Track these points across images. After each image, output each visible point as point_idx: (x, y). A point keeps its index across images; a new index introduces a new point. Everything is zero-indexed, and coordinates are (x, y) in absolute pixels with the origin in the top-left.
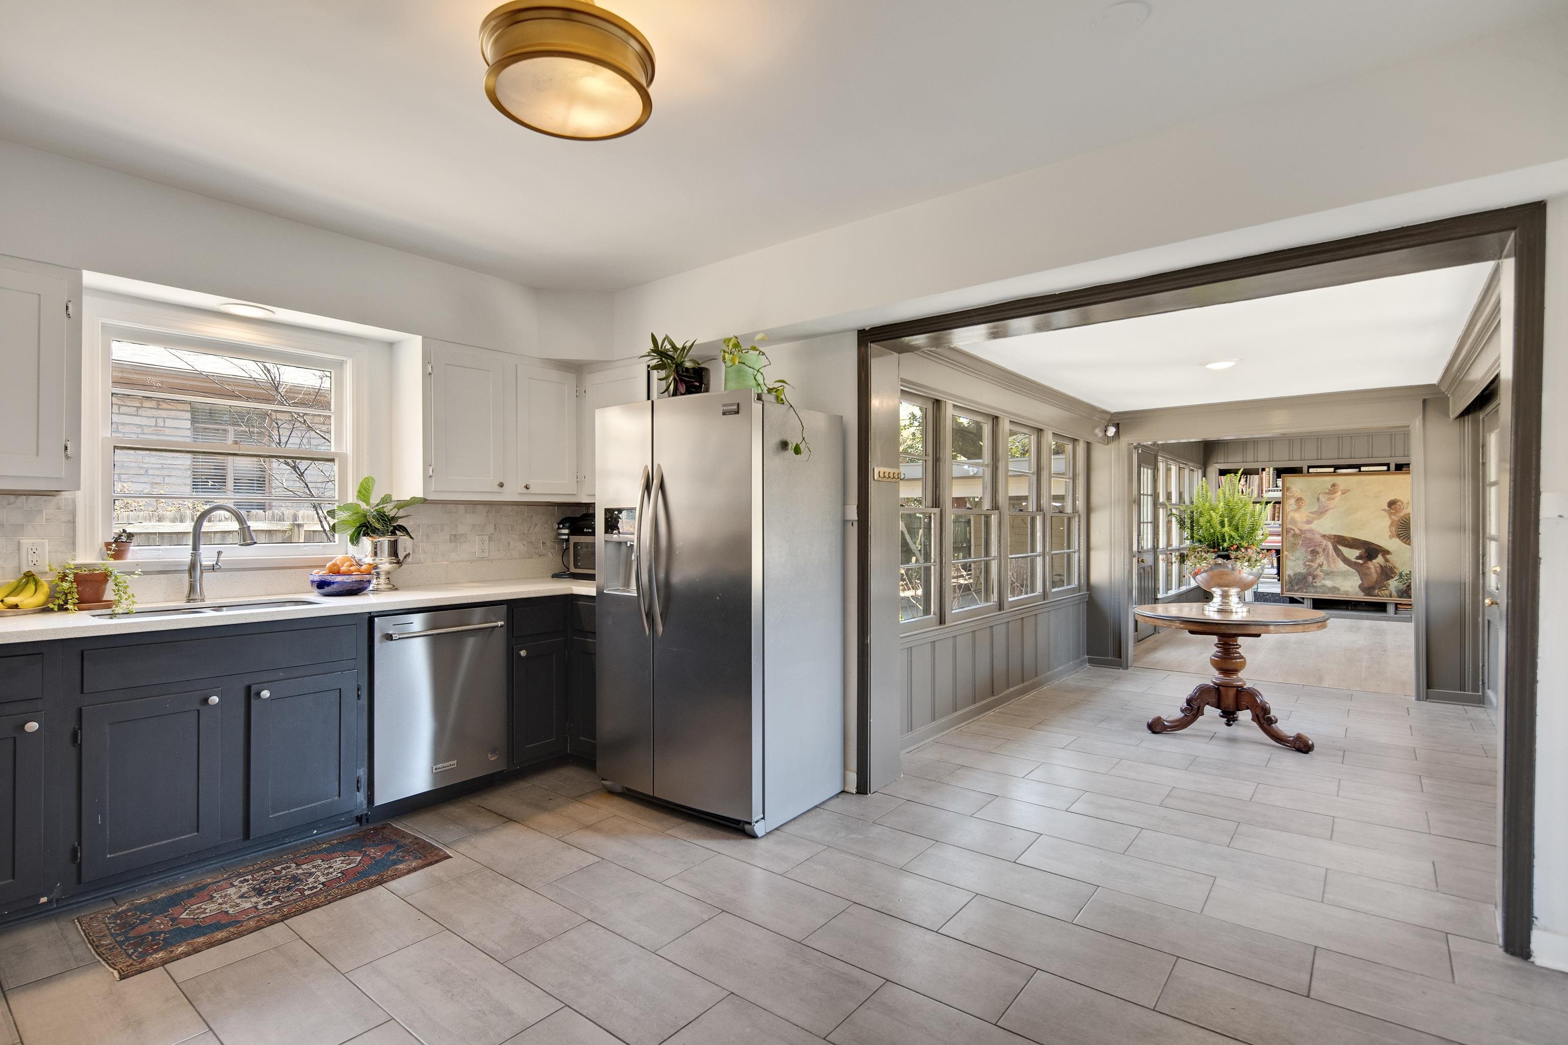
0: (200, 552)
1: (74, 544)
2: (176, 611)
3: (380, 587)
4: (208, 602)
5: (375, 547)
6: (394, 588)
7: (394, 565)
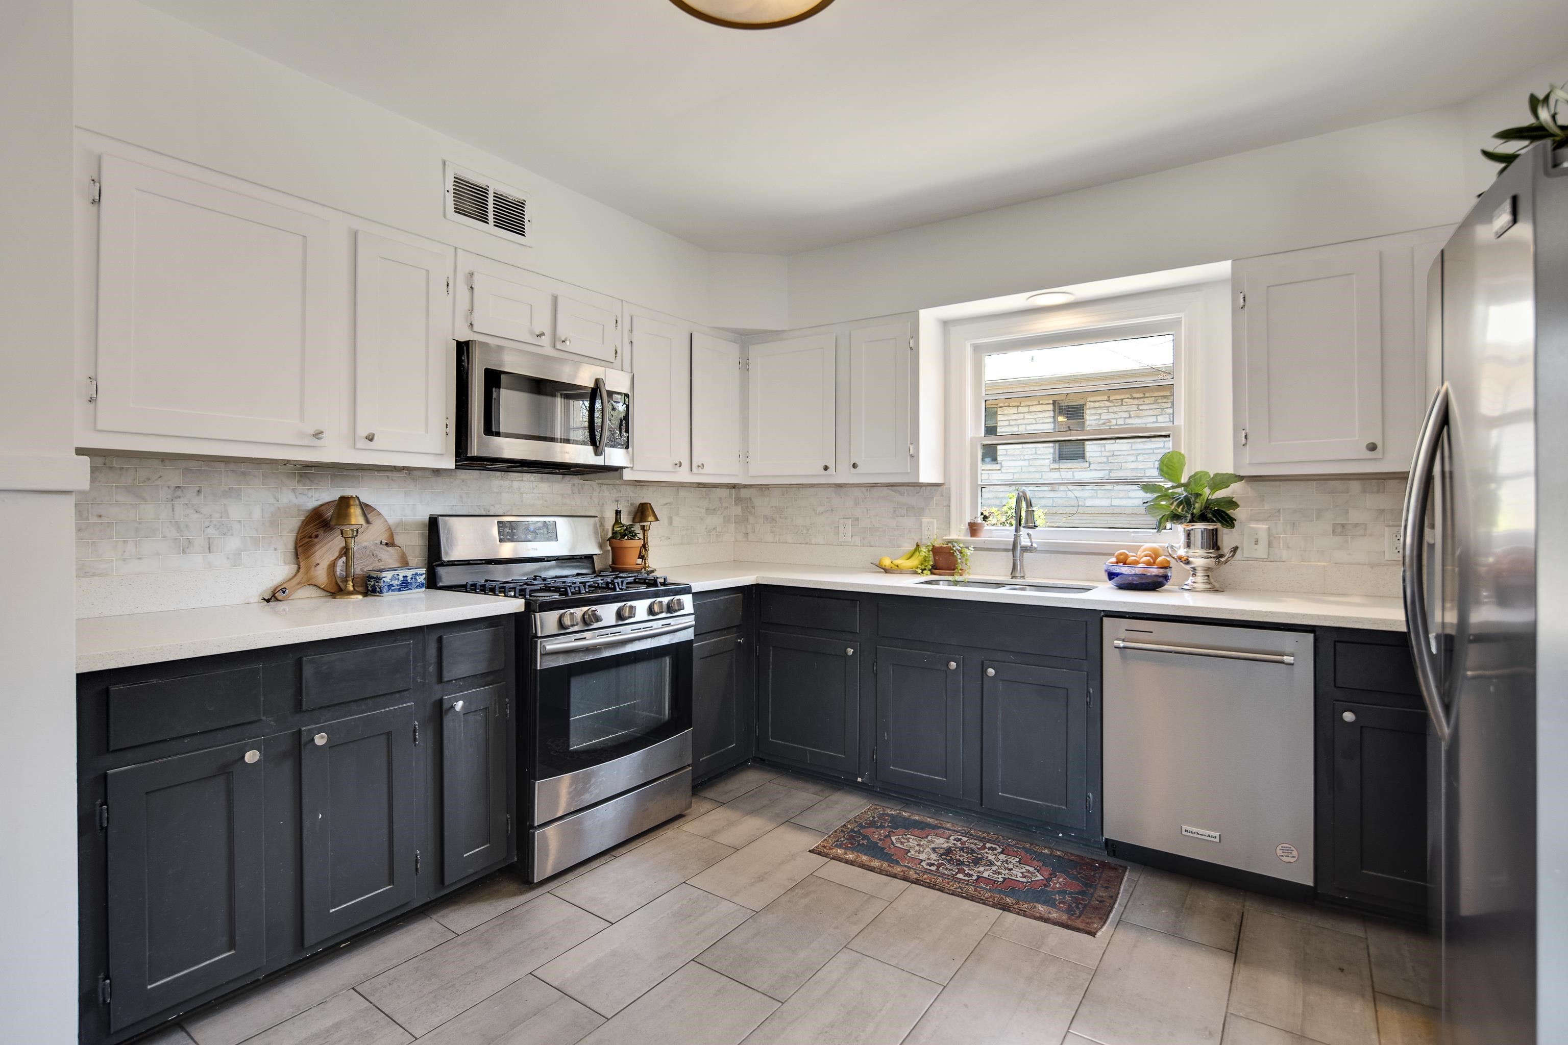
0: (1021, 533)
1: (949, 523)
2: (999, 585)
3: (1196, 585)
4: (1029, 580)
5: (1188, 535)
6: (1214, 590)
7: (1212, 559)
